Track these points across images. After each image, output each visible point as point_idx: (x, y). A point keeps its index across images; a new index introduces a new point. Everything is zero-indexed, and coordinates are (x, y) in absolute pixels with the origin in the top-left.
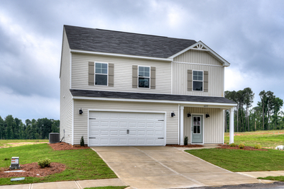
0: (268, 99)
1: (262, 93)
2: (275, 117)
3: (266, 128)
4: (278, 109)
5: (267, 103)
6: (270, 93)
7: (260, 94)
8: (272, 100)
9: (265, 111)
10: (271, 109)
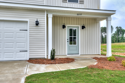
0: (119, 30)
1: (117, 27)
2: (122, 37)
3: (119, 42)
4: (124, 34)
5: (119, 31)
6: (120, 28)
7: (116, 28)
8: (121, 30)
9: (118, 35)
10: (121, 34)
